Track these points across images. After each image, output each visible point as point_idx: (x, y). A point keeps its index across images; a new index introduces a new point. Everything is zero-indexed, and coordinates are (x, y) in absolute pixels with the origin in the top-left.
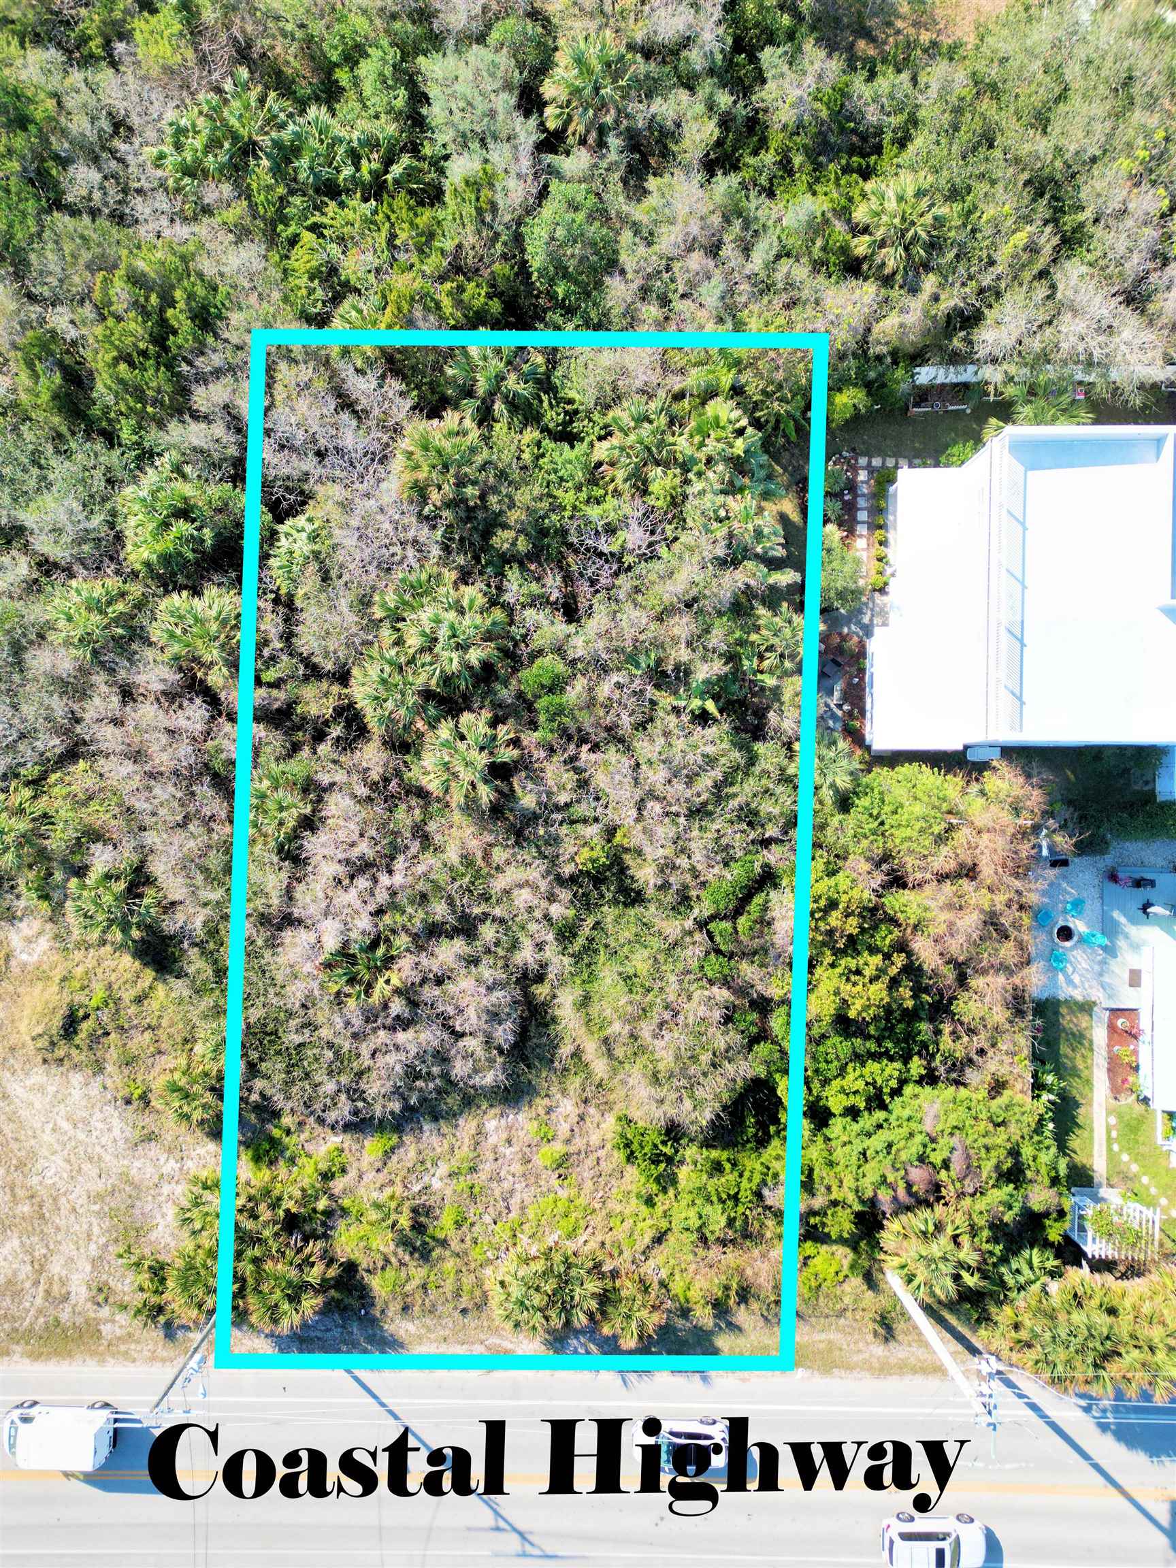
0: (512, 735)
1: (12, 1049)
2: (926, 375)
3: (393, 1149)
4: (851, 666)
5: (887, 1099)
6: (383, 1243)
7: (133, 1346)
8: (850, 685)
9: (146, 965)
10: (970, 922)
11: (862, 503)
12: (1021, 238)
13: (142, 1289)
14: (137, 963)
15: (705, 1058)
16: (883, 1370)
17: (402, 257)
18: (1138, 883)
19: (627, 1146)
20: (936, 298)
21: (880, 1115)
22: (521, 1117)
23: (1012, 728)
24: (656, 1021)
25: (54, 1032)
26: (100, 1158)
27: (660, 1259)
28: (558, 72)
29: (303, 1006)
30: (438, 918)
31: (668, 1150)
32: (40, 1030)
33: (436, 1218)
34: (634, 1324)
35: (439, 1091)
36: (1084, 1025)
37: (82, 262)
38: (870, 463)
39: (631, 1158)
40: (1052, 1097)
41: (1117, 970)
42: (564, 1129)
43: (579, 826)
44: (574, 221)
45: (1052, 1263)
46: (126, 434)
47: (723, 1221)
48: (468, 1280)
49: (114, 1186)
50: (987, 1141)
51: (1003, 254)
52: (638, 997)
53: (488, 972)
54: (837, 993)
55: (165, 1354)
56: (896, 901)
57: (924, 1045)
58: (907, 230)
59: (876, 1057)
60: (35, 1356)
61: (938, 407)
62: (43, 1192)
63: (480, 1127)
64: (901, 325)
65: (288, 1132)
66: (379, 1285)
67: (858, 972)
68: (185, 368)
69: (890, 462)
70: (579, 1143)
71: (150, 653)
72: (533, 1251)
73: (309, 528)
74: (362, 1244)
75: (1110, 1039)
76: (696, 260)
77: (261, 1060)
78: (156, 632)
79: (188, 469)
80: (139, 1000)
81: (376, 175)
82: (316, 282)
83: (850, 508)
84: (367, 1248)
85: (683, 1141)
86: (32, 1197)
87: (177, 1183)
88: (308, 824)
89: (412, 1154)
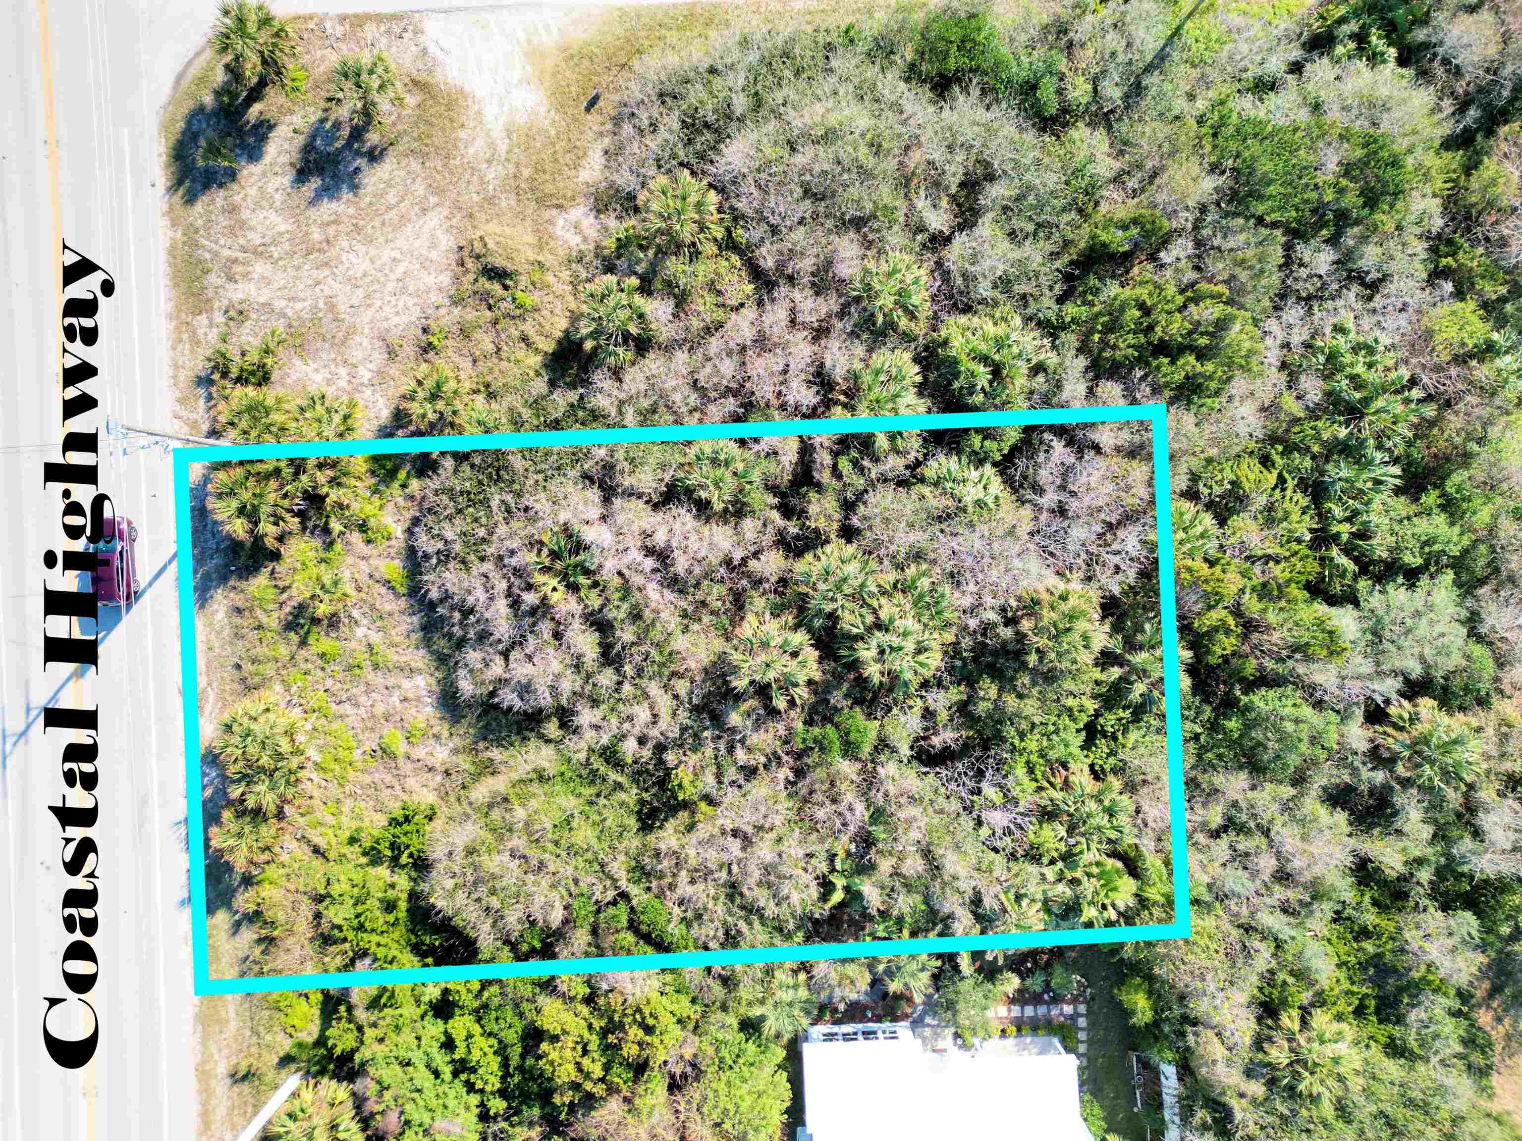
0: (798, 702)
1: (471, 216)
2: (1169, 1072)
3: (393, 588)
4: (883, 1007)
5: (464, 1077)
6: (301, 591)
7: (187, 346)
8: (865, 1007)
9: (559, 342)
11: (1042, 1010)
13: (243, 354)
14: (560, 335)
15: (495, 903)
16: (203, 1074)
17: (1257, 569)
19: (407, 819)
20: (1242, 1095)
21: (447, 1071)
22: (429, 709)
24: (527, 852)
25: (489, 259)
26: (369, 306)
27: (298, 854)
28: (1443, 719)
29: (526, 509)
30: (618, 633)
31: (404, 859)
32: (491, 245)
33: (327, 634)
34: (231, 842)
35: (450, 636)
37: (1238, 271)
38: (1082, 1015)
39: (394, 822)
42: (420, 752)
43: (714, 769)
44: (1300, 740)
46: (1071, 310)
47: (338, 921)
48: (269, 669)
49: (343, 321)
52: (550, 835)
53: (569, 684)
54: (565, 1032)
55: (182, 378)
56: (658, 1085)
57: (518, 1112)
59: (505, 1065)
60: (172, 251)
61: (1138, 1080)
62: (333, 252)
63: (419, 671)
65: (404, 486)
66: (260, 582)
67: (585, 1052)
68: (1139, 373)
69: (1082, 1048)
70: (407, 767)
71: (860, 350)
72: (300, 738)
73: (990, 501)
74: (299, 566)
76: (1267, 864)
77: (472, 466)
78: (880, 356)
79: (1041, 378)
80: (524, 339)
81: (1336, 537)
82: (1229, 487)
83: (1036, 999)
84: (295, 570)
85: (414, 874)
86: (328, 242)
87: (350, 382)
88: (702, 508)
89: (388, 607)
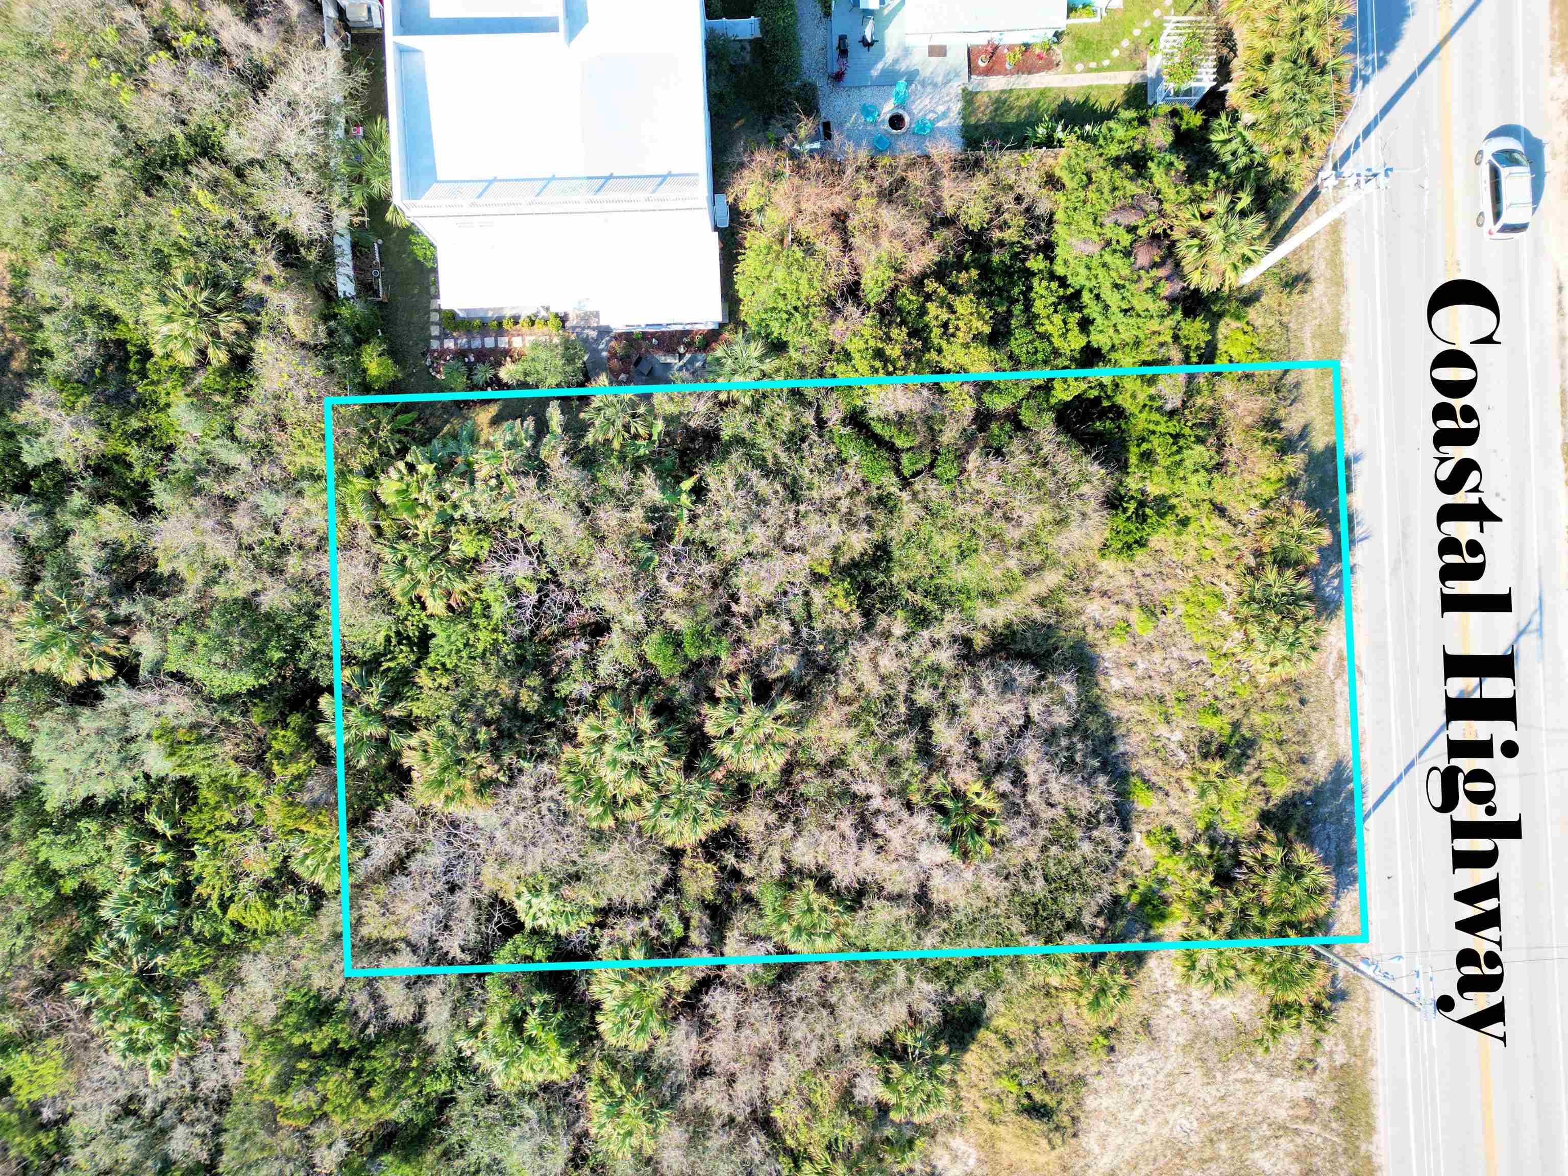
0: (726, 682)
1: (1065, 1169)
2: (345, 286)
3: (1145, 781)
4: (640, 347)
5: (1070, 291)
6: (1239, 786)
7: (1355, 1032)
8: (659, 347)
9: (973, 1039)
10: (889, 217)
11: (476, 344)
12: (204, 197)
13: (1298, 1026)
14: (973, 1047)
15: (1038, 474)
16: (1338, 283)
17: (249, 817)
18: (843, 52)
19: (1129, 547)
20: (268, 279)
21: (1086, 297)
22: (1107, 655)
23: (695, 183)
24: (1003, 524)
25: (1045, 1128)
26: (1170, 1075)
27: (1241, 508)
28: (56, 668)
29: (1006, 878)
30: (912, 747)
31: (1132, 506)
32: (1044, 1143)
33: (1212, 734)
34: (1307, 532)
35: (1084, 738)
36: (986, 99)
37: (268, 1140)
38: (436, 338)
39: (1141, 543)
40: (1060, 128)
41: (930, 70)
42: (1117, 611)
43: (814, 610)
44: (205, 645)
45: (1224, 121)
46: (441, 1086)
47: (1200, 448)
48: (1272, 699)
49: (1197, 1059)
50: (1106, 190)
51: (220, 213)
52: (981, 543)
53: (963, 694)
54: (966, 346)
55: (1361, 999)
56: (872, 292)
57: (1015, 256)
58: (201, 310)
59: (1028, 304)
60: (1370, 1129)
61: (378, 272)
62: (1206, 1131)
63: (1118, 695)
64: (297, 312)
65: (1134, 887)
66: (1281, 789)
67: (945, 325)
68: (371, 1030)
69: (435, 317)
70: (1129, 595)
71: (661, 1050)
72: (1239, 636)
73: (526, 896)
74: (1241, 808)
75: (999, 73)
76: (240, 520)
77: (1062, 918)
78: (640, 1045)
79: (473, 1022)
80: (1009, 1044)
81: (168, 846)
82: (278, 901)
83: (482, 355)
84: (1245, 802)
85: (1123, 491)
86: (1211, 1141)
87: (1190, 996)
88: (824, 882)
89: (1149, 762)
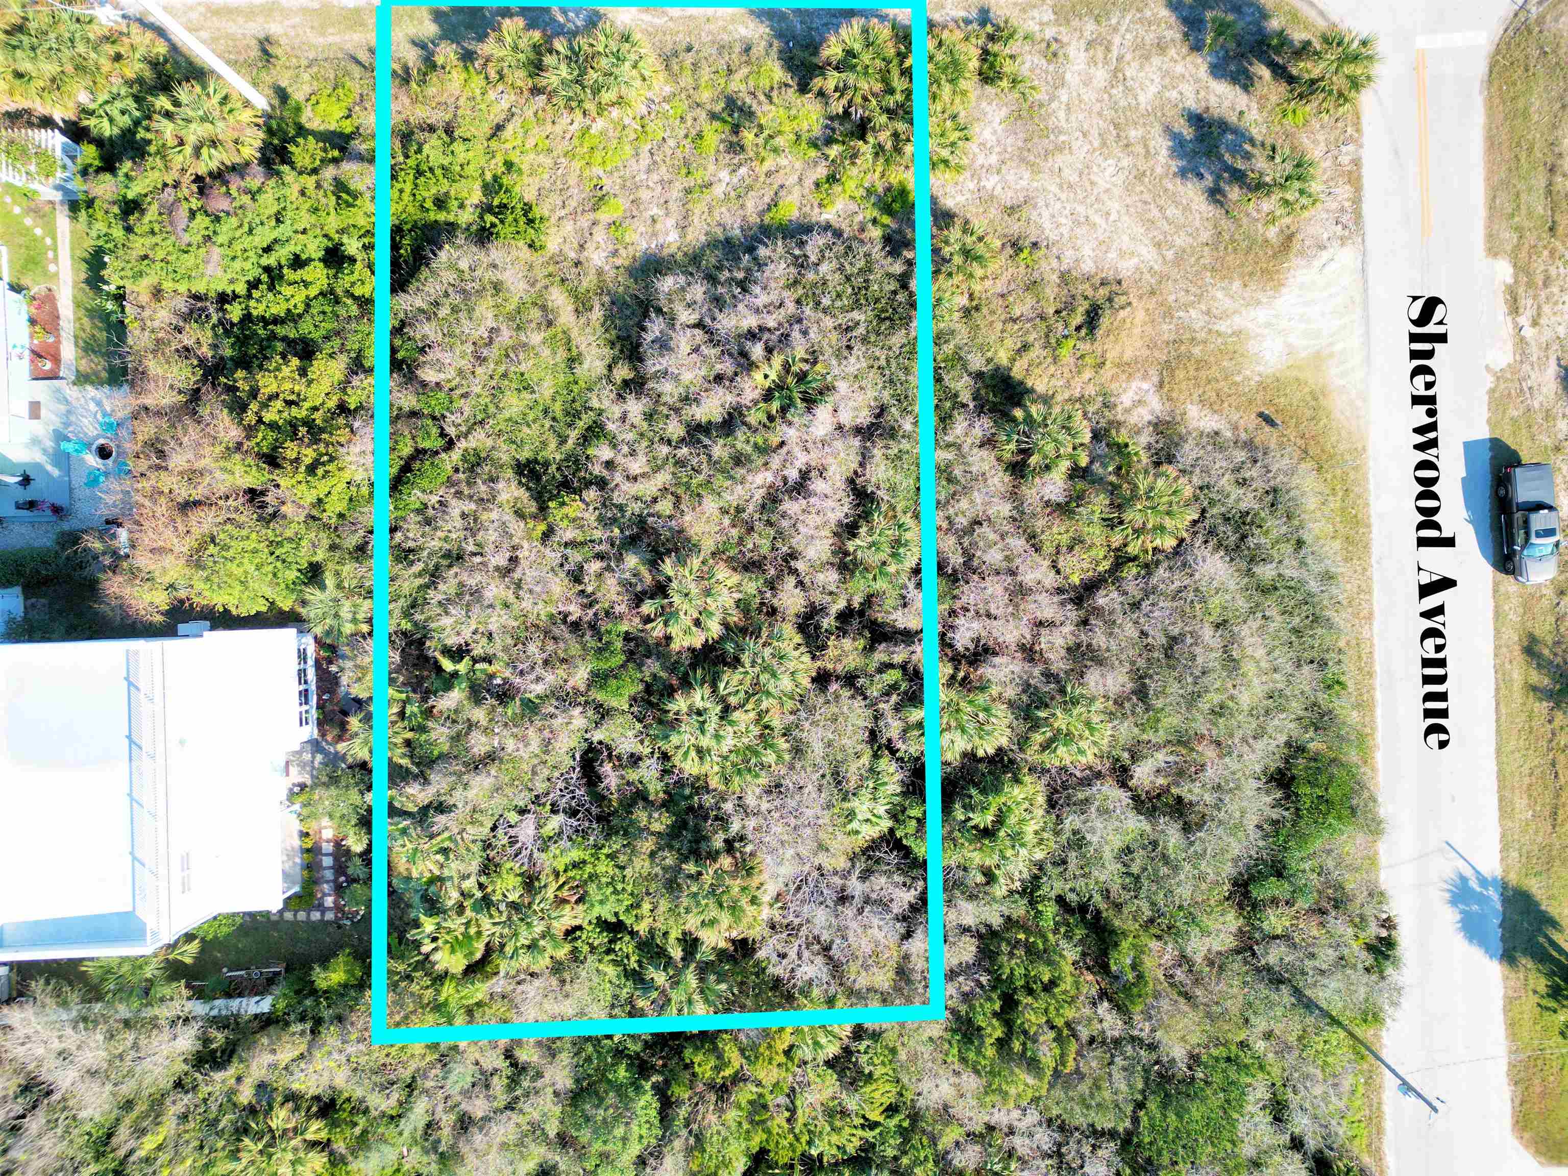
0: (649, 626)
1: (1153, 293)
2: (265, 1005)
3: (769, 209)
4: (333, 711)
5: (265, 278)
6: (768, 114)
8: (332, 692)
9: (1021, 383)
10: (178, 460)
11: (329, 875)
12: (149, 1143)
13: (1012, 57)
14: (1029, 384)
15: (444, 312)
16: (269, 10)
17: (782, 1100)
18: (31, 505)
19: (530, 222)
20: (239, 1079)
21: (270, 260)
22: (644, 245)
23: (137, 653)
24: (496, 345)
25: (1108, 312)
26: (1061, 187)
27: (496, 109)
29: (849, 348)
30: (721, 442)
31: (489, 218)
32: (1122, 314)
33: (722, 141)
34: (509, 39)
35: (719, 268)
36: (84, 362)
37: (1089, 1082)
38: (323, 914)
39: (527, 208)
40: (105, 287)
41: (53, 417)
42: (600, 235)
43: (580, 539)
44: (605, 1142)
45: (91, 122)
46: (1050, 910)
47: (426, 149)
48: (687, 80)
49: (1046, 160)
50: (155, 240)
52: (513, 369)
53: (669, 390)
54: (310, 383)
56: (254, 478)
57: (227, 333)
58: (266, 1146)
59: (276, 320)
61: (255, 973)
62: (1117, 151)
63: (683, 236)
64: (277, 1052)
65: (875, 221)
66: (777, 72)
67: (289, 403)
68: (984, 979)
69: (289, 916)
70: (584, 221)
71: (1011, 693)
72: (615, 113)
73: (854, 825)
74: (793, 112)
75: (58, 350)
76: (478, 1107)
77: (895, 292)
78: (1001, 711)
79: (980, 879)
80: (1025, 347)
82: (867, 1071)
83: (340, 869)
84: (789, 108)
85: (474, 228)
86: (1127, 146)
87: (982, 166)
88: (850, 529)
89: (750, 204)
